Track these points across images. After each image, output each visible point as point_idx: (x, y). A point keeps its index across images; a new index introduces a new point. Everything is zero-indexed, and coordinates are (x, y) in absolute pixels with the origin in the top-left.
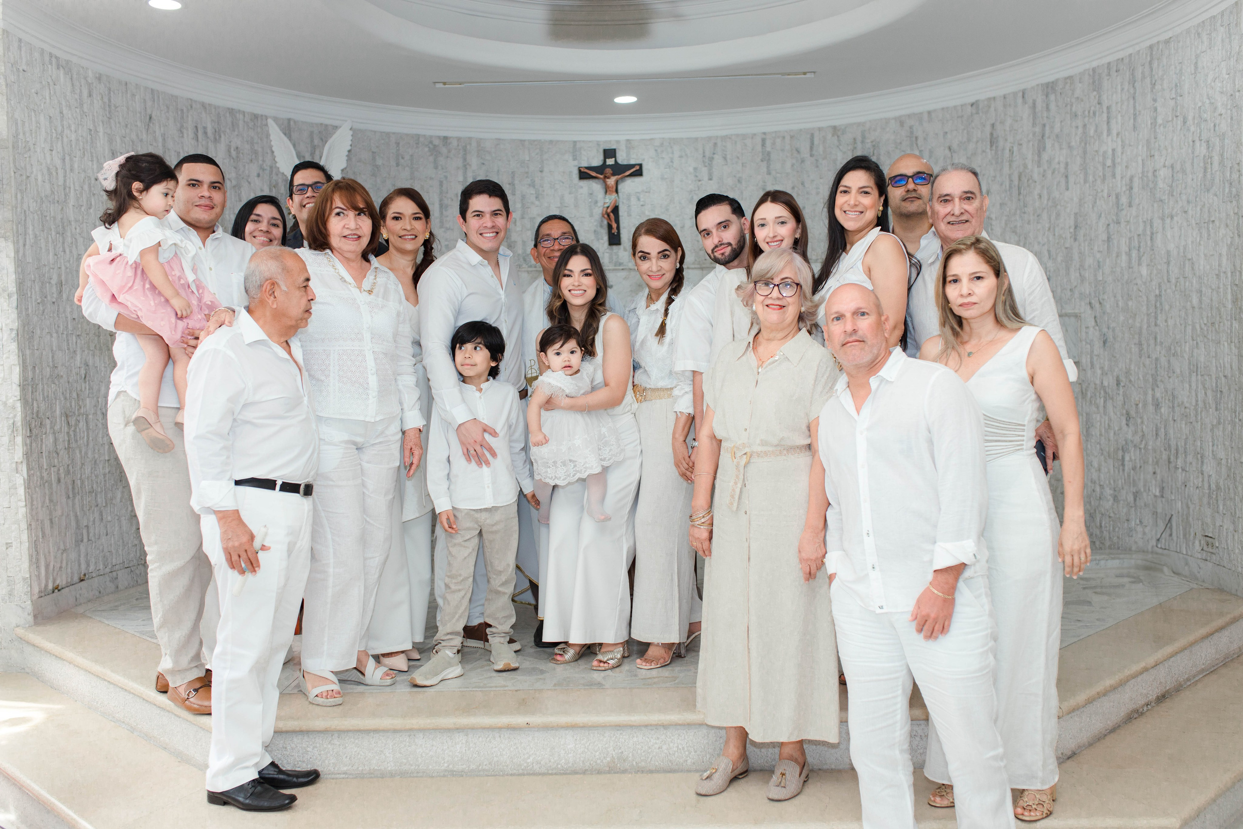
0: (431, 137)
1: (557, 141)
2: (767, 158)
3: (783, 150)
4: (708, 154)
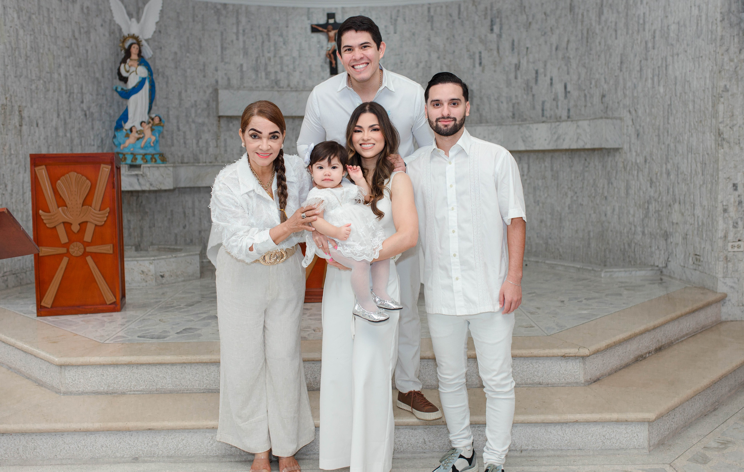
0: (216, 3)
1: (297, 8)
2: (431, 19)
3: (441, 15)
4: (394, 17)
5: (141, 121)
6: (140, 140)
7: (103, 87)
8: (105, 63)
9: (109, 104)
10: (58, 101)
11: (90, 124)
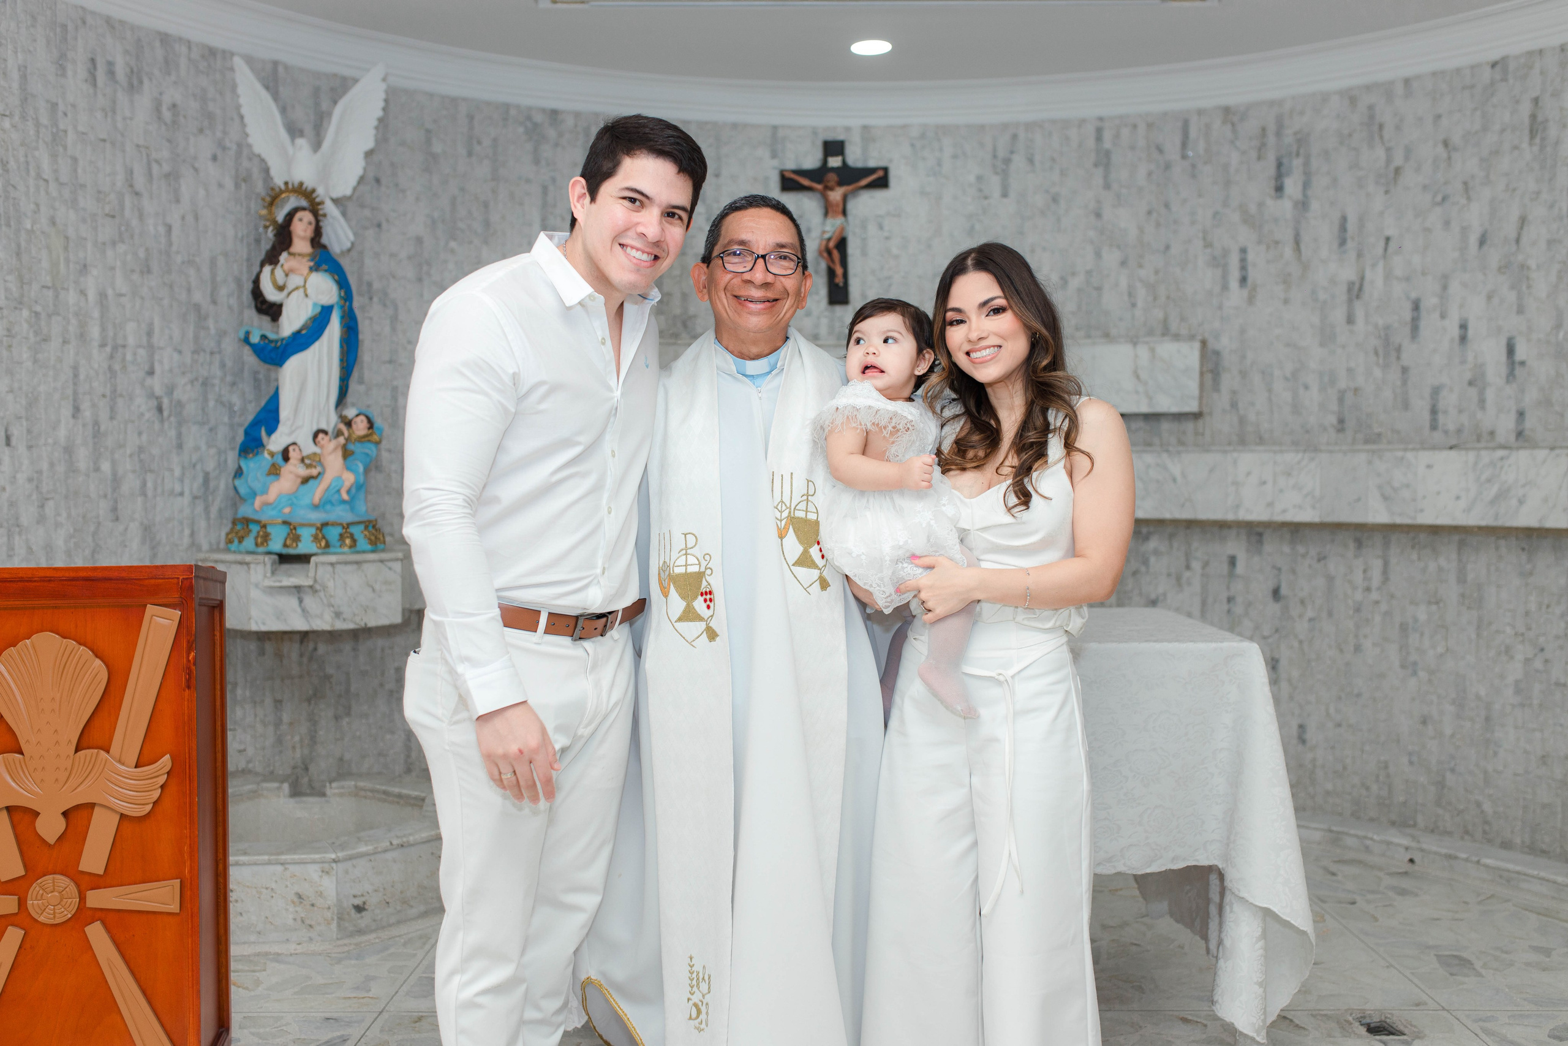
0: (530, 108)
1: (745, 126)
2: (1104, 160)
3: (1133, 148)
4: (1001, 154)
5: (315, 428)
6: (311, 482)
7: (213, 331)
8: (221, 261)
9: (229, 379)
10: (75, 369)
11: (173, 433)
